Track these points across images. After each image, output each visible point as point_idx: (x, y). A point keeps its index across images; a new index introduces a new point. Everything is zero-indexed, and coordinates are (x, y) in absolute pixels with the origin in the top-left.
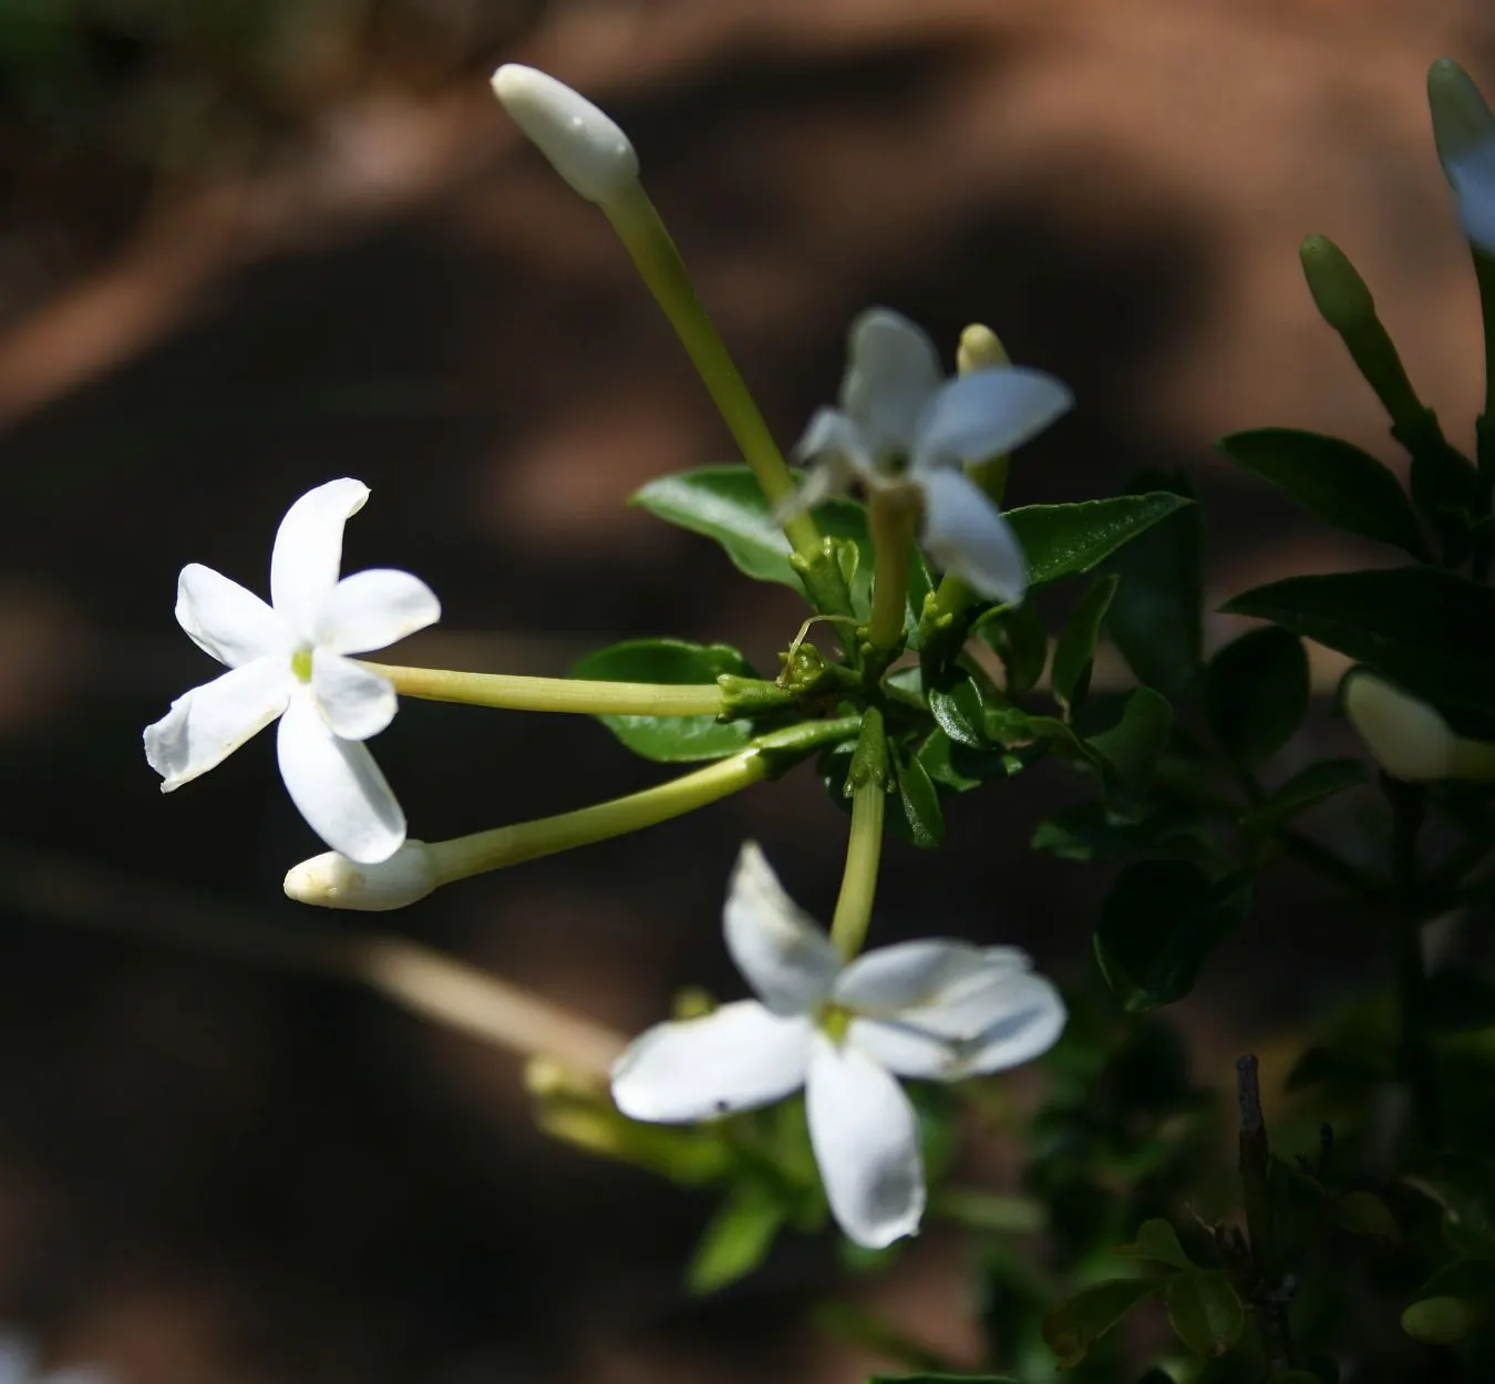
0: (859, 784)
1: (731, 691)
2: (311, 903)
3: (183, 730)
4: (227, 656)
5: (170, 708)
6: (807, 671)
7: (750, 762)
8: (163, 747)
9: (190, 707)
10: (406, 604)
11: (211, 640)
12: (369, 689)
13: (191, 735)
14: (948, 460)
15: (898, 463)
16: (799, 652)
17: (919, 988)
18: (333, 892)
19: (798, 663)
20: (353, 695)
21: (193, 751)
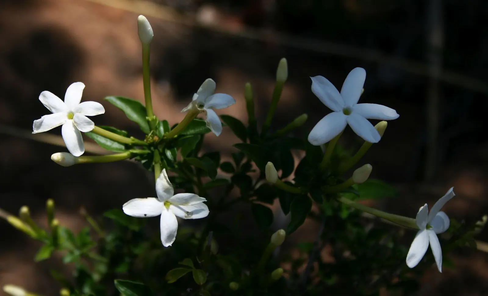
0: (156, 163)
1: (133, 140)
2: (55, 162)
3: (42, 122)
4: (53, 110)
5: (41, 118)
6: (151, 140)
7: (128, 154)
8: (36, 125)
9: (44, 118)
10: (99, 109)
11: (50, 106)
12: (89, 124)
13: (43, 124)
14: (212, 107)
15: (201, 106)
16: (150, 136)
17: (186, 201)
18: (60, 160)
19: (149, 138)
20: (85, 124)
21: (42, 127)
